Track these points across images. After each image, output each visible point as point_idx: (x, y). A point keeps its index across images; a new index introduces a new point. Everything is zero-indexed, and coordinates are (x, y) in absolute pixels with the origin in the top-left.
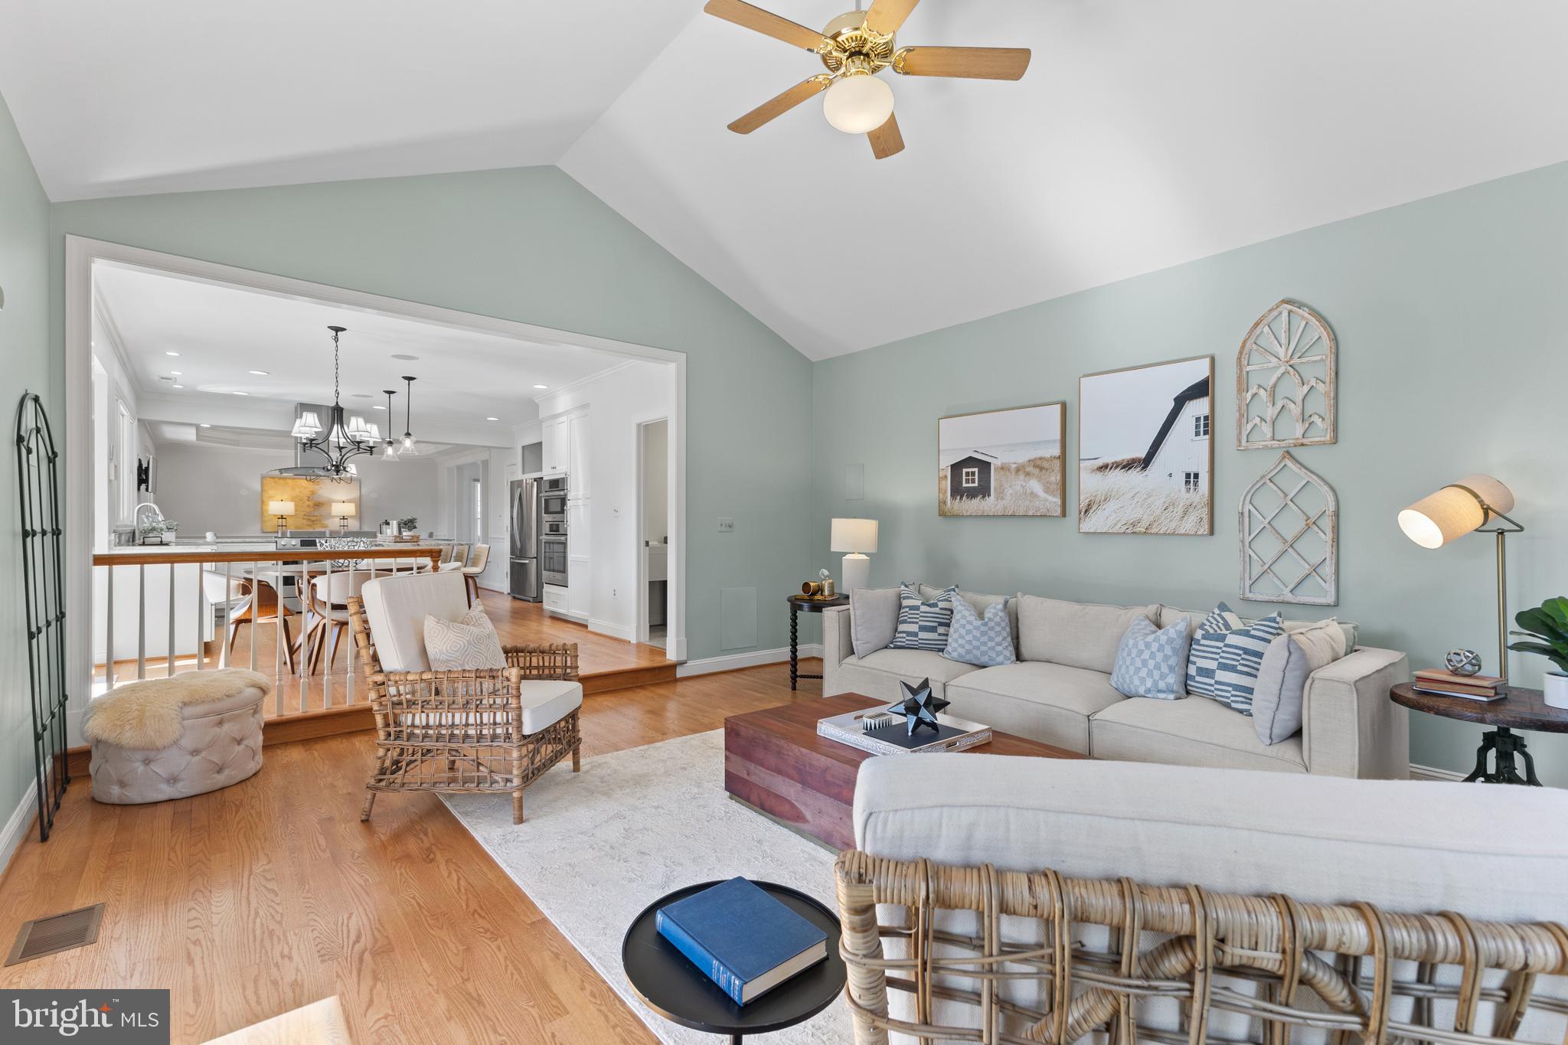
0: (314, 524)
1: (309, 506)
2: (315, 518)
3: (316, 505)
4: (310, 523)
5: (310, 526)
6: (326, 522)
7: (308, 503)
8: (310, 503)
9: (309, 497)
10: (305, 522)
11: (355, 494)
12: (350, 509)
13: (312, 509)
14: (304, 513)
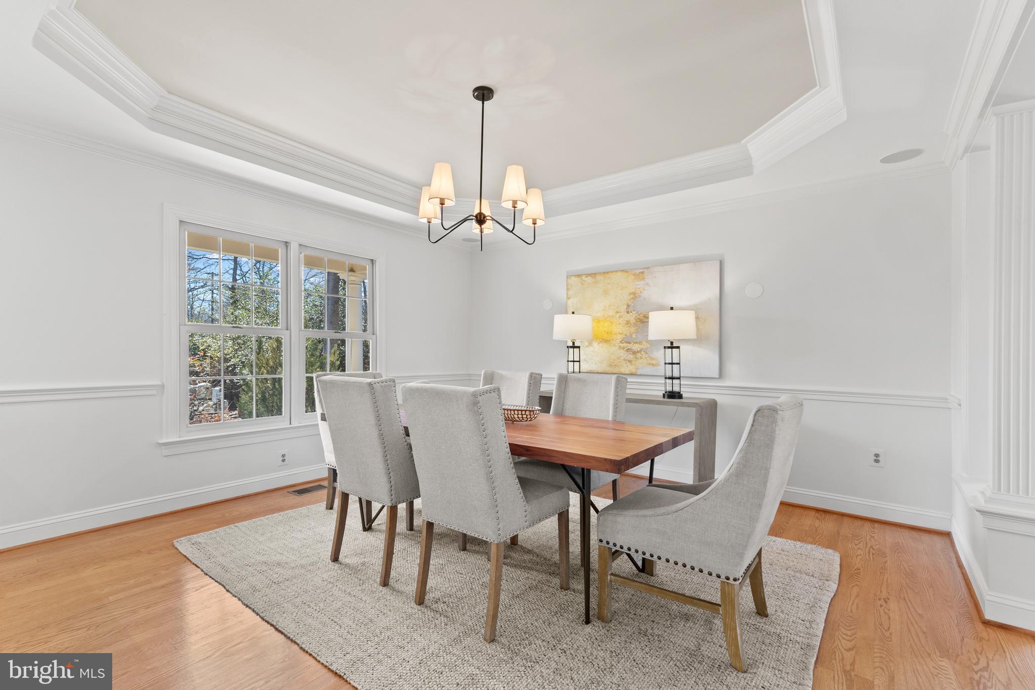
1: (628, 322)
2: (636, 347)
3: (641, 321)
4: (631, 357)
5: (630, 361)
7: (628, 317)
8: (631, 317)
9: (629, 306)
10: (623, 354)
11: (711, 291)
12: (683, 324)
13: (632, 330)
14: (620, 337)
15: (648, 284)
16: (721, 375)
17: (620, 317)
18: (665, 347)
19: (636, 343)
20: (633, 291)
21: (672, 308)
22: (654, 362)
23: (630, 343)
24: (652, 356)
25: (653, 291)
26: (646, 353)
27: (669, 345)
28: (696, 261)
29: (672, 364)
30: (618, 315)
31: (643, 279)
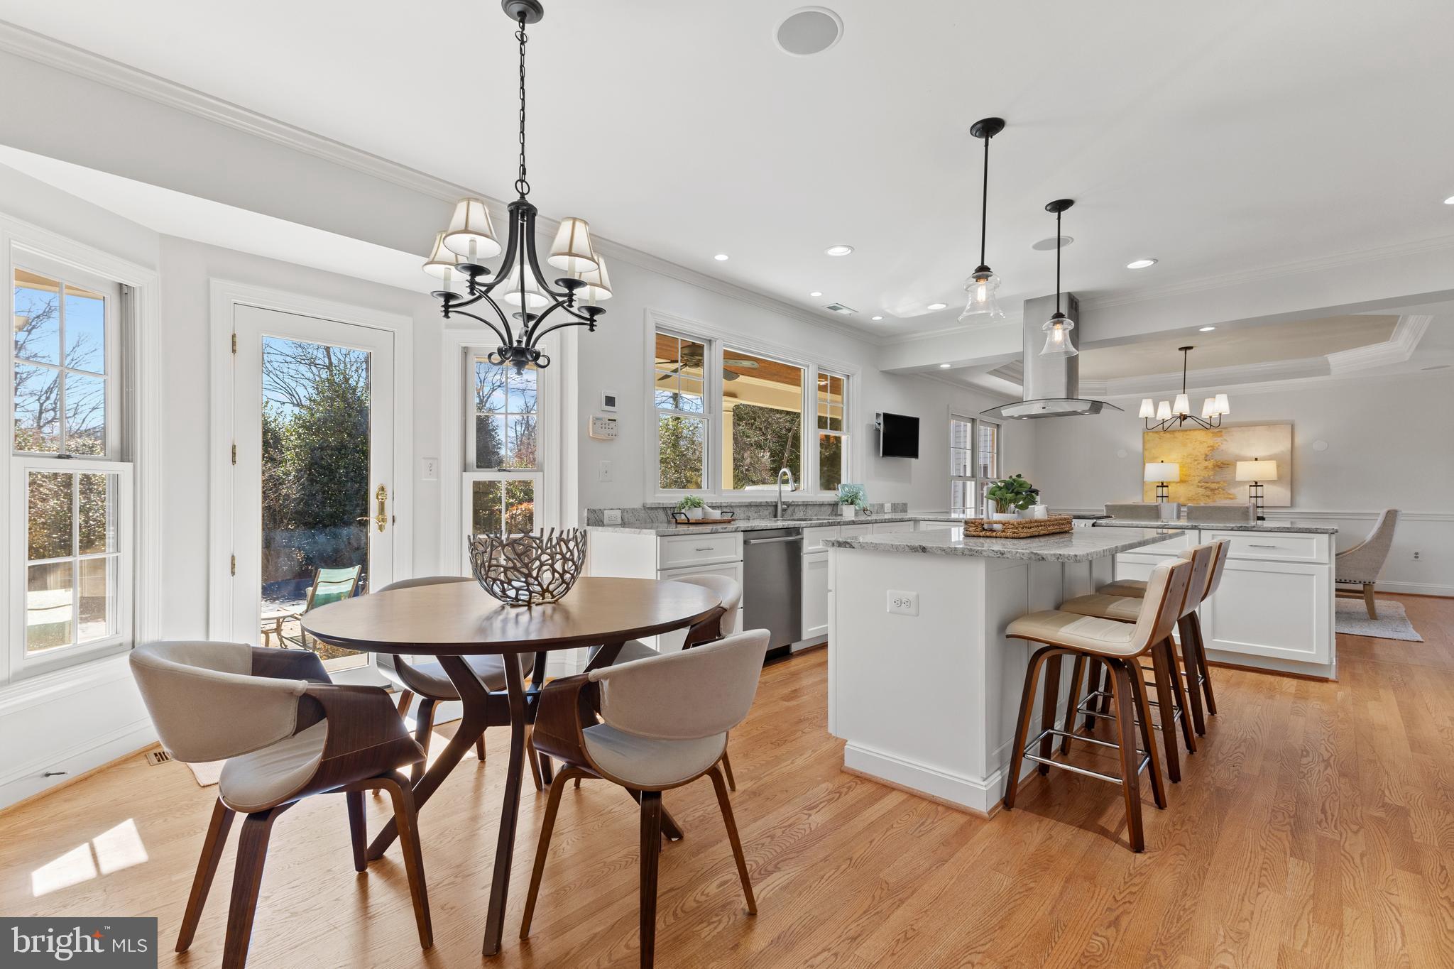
0: (1215, 494)
1: (1206, 468)
2: (1213, 486)
3: (1219, 467)
4: (1209, 493)
5: (1208, 496)
6: (1233, 491)
7: (1206, 464)
8: (1210, 464)
9: (1207, 455)
10: (1201, 491)
11: (1283, 446)
12: (1267, 470)
13: (1211, 473)
14: (1197, 479)
15: (1225, 440)
16: (1292, 504)
17: (1198, 464)
18: (1250, 486)
19: (1214, 483)
20: (1212, 444)
21: (1256, 459)
22: (1231, 496)
23: (1207, 483)
24: (1229, 492)
25: (1231, 445)
26: (1224, 490)
27: (1254, 484)
28: (1270, 424)
29: (1256, 497)
30: (1196, 463)
31: (1221, 436)
